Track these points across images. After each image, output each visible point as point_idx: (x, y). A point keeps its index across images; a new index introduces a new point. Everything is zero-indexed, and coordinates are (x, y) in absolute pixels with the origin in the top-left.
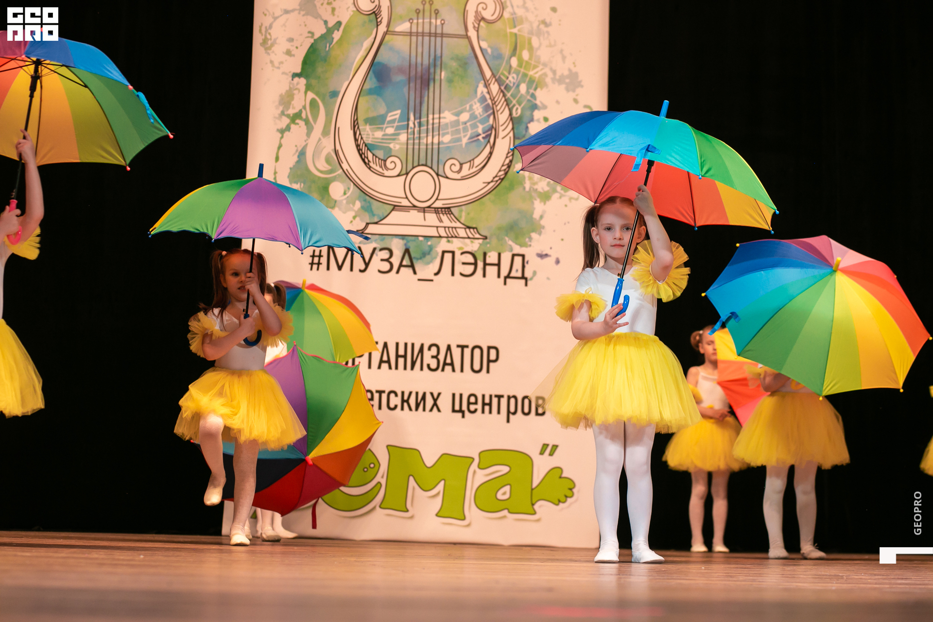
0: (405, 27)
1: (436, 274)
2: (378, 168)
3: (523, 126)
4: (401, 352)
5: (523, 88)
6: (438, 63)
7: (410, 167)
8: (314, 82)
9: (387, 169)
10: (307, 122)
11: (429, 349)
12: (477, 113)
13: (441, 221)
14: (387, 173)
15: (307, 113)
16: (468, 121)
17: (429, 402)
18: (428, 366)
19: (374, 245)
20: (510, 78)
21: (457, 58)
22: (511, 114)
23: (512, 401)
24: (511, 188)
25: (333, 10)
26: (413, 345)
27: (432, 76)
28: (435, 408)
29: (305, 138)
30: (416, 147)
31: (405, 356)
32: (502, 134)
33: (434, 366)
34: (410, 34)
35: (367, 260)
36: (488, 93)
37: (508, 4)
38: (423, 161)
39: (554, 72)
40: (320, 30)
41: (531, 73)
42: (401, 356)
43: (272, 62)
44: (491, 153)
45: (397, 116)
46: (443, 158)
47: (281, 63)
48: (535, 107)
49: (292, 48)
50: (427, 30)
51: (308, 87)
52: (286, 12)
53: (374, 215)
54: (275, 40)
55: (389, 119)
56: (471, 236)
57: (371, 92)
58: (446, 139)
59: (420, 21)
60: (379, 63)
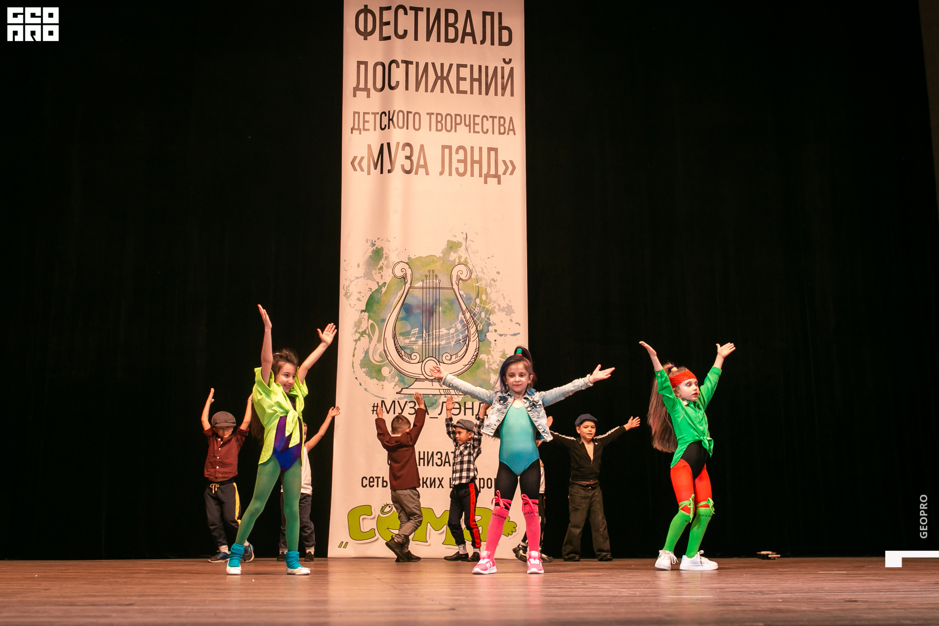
0: (420, 284)
1: (439, 414)
2: (407, 359)
3: (484, 335)
4: (422, 456)
5: (483, 314)
6: (438, 303)
7: (424, 358)
8: (372, 314)
9: (412, 359)
10: (369, 335)
11: (437, 454)
12: (459, 329)
13: (441, 386)
14: (412, 362)
15: (369, 331)
16: (454, 333)
17: (437, 483)
18: (436, 463)
19: (406, 400)
20: (476, 310)
21: (448, 300)
22: (477, 329)
23: (482, 481)
24: (478, 368)
25: (382, 276)
26: (428, 452)
27: (434, 310)
28: (441, 486)
29: (369, 344)
30: (427, 347)
31: (424, 459)
32: (472, 339)
33: (439, 463)
34: (423, 288)
35: (402, 408)
36: (465, 318)
37: (474, 271)
38: (431, 355)
39: (499, 306)
40: (375, 287)
41: (487, 307)
42: (422, 459)
43: (350, 304)
44: (467, 350)
45: (417, 331)
46: (441, 353)
47: (355, 305)
48: (489, 324)
49: (360, 297)
50: (431, 286)
51: (369, 317)
52: (357, 278)
53: (406, 384)
54: (351, 293)
55: (412, 333)
56: (457, 394)
57: (402, 319)
58: (443, 343)
59: (428, 281)
60: (406, 304)
